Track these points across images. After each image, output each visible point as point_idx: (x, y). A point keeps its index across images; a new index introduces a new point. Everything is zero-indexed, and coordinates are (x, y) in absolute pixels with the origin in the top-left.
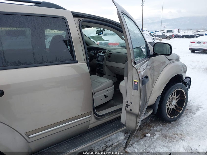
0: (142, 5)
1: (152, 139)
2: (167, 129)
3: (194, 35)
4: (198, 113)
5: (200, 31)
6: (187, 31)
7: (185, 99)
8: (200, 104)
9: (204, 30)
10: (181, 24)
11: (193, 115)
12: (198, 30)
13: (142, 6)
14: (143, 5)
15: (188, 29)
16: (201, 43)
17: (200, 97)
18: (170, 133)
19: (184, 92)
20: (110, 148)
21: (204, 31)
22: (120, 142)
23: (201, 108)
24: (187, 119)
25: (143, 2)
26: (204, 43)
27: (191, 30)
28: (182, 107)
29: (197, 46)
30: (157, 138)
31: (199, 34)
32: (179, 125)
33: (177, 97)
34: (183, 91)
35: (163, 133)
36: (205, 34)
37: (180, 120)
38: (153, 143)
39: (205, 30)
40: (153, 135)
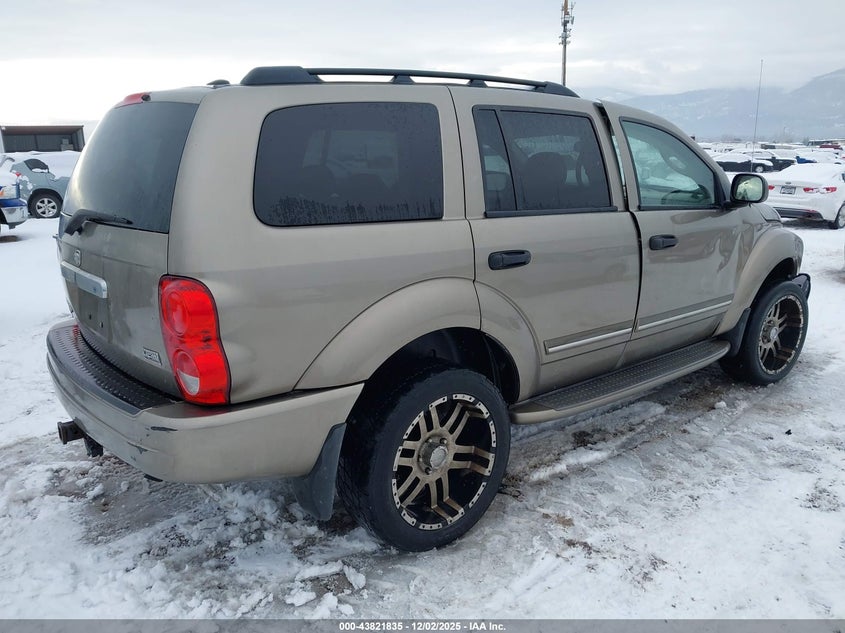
0: (560, 40)
1: (732, 412)
2: (763, 396)
3: (754, 161)
4: (831, 369)
5: (773, 147)
6: (726, 146)
7: (801, 326)
8: (831, 351)
9: (787, 142)
10: (699, 118)
11: (818, 372)
12: (767, 143)
13: (562, 46)
14: (564, 43)
15: (725, 140)
16: (795, 188)
17: (825, 337)
18: (773, 402)
19: (800, 307)
20: (643, 427)
21: (790, 148)
22: (659, 416)
23: (834, 358)
24: (806, 378)
25: (565, 31)
26: (806, 190)
27: (738, 141)
28: (793, 347)
29: (783, 199)
30: (745, 411)
31: (774, 158)
32: (789, 389)
33: (780, 321)
34: (798, 303)
35: (755, 402)
36: (798, 157)
37: (788, 381)
38: (738, 418)
39: (790, 141)
40: (732, 405)
